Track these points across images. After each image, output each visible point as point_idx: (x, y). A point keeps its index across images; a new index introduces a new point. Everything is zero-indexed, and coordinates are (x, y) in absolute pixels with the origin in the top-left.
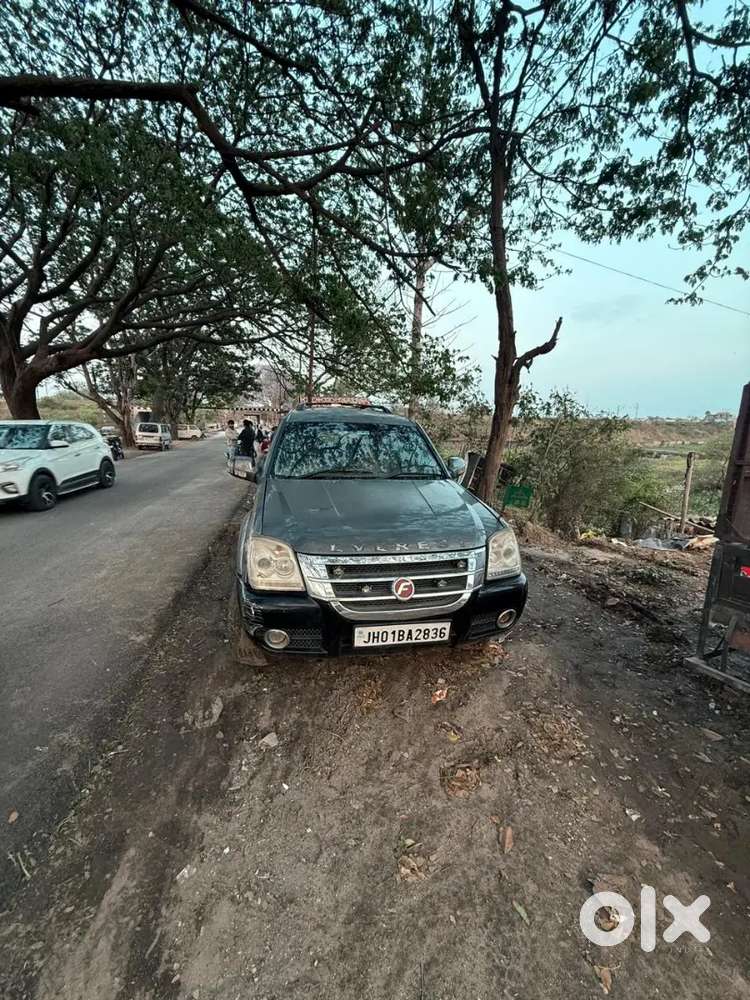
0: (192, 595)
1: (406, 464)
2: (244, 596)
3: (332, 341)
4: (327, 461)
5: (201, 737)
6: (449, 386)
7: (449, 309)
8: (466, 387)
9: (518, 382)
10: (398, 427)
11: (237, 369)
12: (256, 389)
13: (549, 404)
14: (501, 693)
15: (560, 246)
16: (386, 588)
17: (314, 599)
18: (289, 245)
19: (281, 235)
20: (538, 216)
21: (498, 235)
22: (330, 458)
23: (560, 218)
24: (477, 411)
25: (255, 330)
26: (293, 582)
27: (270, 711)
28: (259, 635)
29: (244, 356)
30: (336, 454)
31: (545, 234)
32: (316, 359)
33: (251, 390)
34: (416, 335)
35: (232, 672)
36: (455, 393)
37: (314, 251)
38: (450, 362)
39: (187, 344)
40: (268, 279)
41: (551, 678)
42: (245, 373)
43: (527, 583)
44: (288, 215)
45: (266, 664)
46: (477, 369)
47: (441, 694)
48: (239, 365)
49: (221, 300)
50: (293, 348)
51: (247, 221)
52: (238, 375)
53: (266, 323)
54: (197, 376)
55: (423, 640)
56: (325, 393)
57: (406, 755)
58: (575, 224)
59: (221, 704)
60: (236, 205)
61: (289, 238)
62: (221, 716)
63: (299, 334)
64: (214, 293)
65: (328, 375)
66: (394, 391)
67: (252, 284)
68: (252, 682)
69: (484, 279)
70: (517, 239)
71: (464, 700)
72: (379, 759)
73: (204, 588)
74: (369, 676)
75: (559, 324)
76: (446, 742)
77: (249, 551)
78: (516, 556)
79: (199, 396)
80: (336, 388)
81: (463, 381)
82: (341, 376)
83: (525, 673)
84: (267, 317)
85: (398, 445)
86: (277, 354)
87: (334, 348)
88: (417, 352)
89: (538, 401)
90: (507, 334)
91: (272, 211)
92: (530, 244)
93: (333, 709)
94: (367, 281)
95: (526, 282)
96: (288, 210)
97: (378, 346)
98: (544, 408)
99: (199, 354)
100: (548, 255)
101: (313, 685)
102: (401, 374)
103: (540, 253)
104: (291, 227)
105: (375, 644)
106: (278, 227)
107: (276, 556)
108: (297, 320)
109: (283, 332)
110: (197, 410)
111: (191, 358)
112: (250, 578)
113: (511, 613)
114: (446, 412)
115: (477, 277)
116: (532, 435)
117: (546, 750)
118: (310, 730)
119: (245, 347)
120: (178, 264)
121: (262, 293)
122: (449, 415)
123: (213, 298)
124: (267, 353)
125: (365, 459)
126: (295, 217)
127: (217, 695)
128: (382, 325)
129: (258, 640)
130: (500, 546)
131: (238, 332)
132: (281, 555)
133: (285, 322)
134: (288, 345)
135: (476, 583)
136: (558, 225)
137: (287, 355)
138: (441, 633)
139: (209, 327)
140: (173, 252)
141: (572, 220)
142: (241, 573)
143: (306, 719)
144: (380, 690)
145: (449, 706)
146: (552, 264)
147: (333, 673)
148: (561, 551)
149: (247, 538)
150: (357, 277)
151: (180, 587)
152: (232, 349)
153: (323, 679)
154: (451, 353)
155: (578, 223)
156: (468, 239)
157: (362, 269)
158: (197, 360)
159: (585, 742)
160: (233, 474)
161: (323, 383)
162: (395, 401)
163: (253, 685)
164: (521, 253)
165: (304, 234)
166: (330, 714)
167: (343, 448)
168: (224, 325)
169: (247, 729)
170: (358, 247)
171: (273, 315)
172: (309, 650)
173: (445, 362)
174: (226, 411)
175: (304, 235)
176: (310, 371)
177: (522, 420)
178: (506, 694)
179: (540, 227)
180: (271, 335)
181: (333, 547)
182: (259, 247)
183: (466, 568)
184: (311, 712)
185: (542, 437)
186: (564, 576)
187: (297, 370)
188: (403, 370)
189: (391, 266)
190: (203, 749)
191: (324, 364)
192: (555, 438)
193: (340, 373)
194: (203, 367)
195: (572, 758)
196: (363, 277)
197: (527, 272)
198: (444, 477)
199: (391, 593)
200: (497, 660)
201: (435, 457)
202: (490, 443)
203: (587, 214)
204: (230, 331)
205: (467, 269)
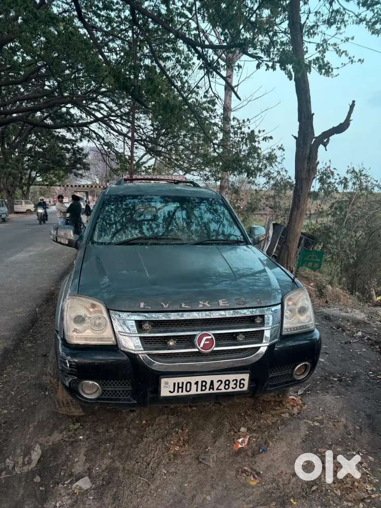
0: (19, 352)
1: (214, 233)
2: (61, 350)
3: (152, 125)
4: (145, 231)
5: (20, 482)
6: (256, 164)
7: (256, 96)
8: (271, 165)
9: (316, 159)
10: (207, 199)
11: (68, 150)
12: (84, 168)
13: (345, 179)
14: (299, 441)
15: (353, 38)
16: (189, 341)
17: (123, 351)
18: (113, 40)
19: (106, 32)
20: (332, 12)
21: (296, 29)
22: (148, 229)
23: (352, 14)
24: (280, 187)
25: (84, 115)
26: (104, 337)
27: (85, 458)
28: (73, 385)
29: (74, 138)
30: (154, 226)
31: (339, 29)
32: (137, 141)
33: (81, 169)
34: (226, 119)
35: (51, 421)
36: (260, 170)
37: (134, 45)
38: (255, 141)
39: (22, 129)
40: (94, 70)
41: (346, 427)
42: (74, 154)
43: (320, 338)
44: (113, 14)
45: (83, 414)
46: (280, 148)
47: (243, 442)
48: (69, 147)
49: (53, 90)
50: (117, 131)
51: (76, 20)
52: (68, 155)
53: (94, 109)
54: (32, 156)
55: (224, 390)
56: (146, 171)
57: (208, 498)
58: (365, 19)
59: (40, 452)
60: (66, 6)
61: (113, 35)
62: (39, 461)
63: (122, 119)
64: (47, 83)
65: (148, 156)
66: (207, 169)
67: (81, 75)
68: (69, 431)
69: (283, 68)
70: (314, 33)
71: (264, 447)
72: (184, 501)
73: (30, 345)
74: (177, 424)
75: (352, 107)
76: (246, 485)
77: (66, 309)
78: (310, 313)
79: (34, 174)
80: (156, 167)
81: (267, 159)
82: (160, 156)
83: (321, 422)
84: (94, 104)
85: (208, 216)
86: (102, 135)
87: (154, 131)
88: (226, 133)
89: (336, 176)
90: (305, 115)
91: (99, 12)
92: (326, 37)
93: (142, 455)
94: (183, 72)
95: (323, 71)
96: (112, 10)
97: (192, 128)
98: (341, 182)
99: (34, 137)
100: (343, 47)
101: (125, 432)
102: (212, 154)
103: (335, 45)
104: (115, 25)
105: (180, 394)
106: (104, 25)
107: (90, 313)
108: (120, 106)
109: (107, 117)
110: (31, 187)
111: (27, 141)
112: (66, 333)
113: (305, 365)
114: (254, 187)
115: (278, 65)
116: (331, 207)
117: (339, 493)
118: (120, 475)
119: (75, 131)
120: (15, 58)
121: (90, 82)
122: (256, 190)
123: (46, 88)
124: (94, 135)
125: (178, 230)
126: (119, 16)
127: (36, 442)
128: (195, 110)
129: (73, 391)
130: (295, 304)
131: (69, 117)
132: (95, 312)
133: (110, 108)
134: (113, 129)
135: (273, 337)
136: (350, 20)
137: (111, 138)
138: (240, 384)
139: (43, 113)
140: (11, 48)
141: (363, 16)
142: (58, 329)
143: (118, 464)
144: (186, 438)
145: (249, 453)
146: (346, 55)
147: (144, 422)
148: (357, 311)
149: (65, 297)
150: (174, 68)
151: (8, 344)
152: (63, 132)
153: (134, 428)
154: (256, 133)
155: (368, 18)
156: (271, 34)
157: (178, 61)
158: (32, 142)
159: (375, 485)
160: (57, 241)
161: (144, 163)
162: (208, 178)
163: (70, 433)
164: (318, 45)
165: (126, 30)
166: (140, 460)
167: (160, 221)
168: (56, 112)
169: (62, 474)
170: (174, 42)
171: (100, 102)
172: (119, 400)
173: (251, 142)
174: (58, 188)
175: (127, 32)
176: (132, 152)
177: (322, 193)
178: (304, 442)
179: (335, 23)
180: (97, 120)
181: (142, 305)
182: (85, 42)
183: (263, 323)
184: (123, 459)
185: (341, 209)
186: (360, 334)
187: (121, 151)
188: (215, 151)
189: (201, 56)
190: (22, 492)
191: (144, 145)
192: (353, 209)
193: (158, 154)
194: (38, 149)
195: (363, 500)
196: (179, 67)
197: (323, 62)
198: (247, 243)
199: (194, 346)
200: (295, 411)
201: (239, 228)
202: (291, 214)
203: (376, 11)
204: (61, 116)
205: (268, 59)
